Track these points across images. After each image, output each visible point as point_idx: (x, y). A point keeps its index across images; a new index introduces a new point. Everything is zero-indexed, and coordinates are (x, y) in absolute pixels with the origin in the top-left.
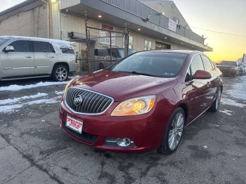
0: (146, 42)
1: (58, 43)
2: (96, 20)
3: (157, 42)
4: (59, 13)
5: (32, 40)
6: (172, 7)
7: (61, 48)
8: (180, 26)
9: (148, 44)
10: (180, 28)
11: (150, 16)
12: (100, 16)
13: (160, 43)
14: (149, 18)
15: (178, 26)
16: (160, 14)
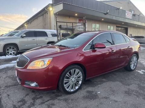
0: (109, 27)
1: (50, 32)
2: (74, 17)
3: (117, 27)
4: (54, 15)
5: (36, 31)
6: (128, 3)
7: (51, 34)
8: (135, 14)
9: (110, 27)
10: (135, 16)
11: (109, 11)
12: (76, 15)
13: (120, 27)
14: (108, 12)
15: (134, 15)
16: (119, 9)
